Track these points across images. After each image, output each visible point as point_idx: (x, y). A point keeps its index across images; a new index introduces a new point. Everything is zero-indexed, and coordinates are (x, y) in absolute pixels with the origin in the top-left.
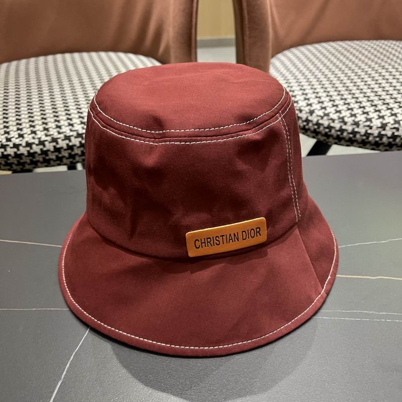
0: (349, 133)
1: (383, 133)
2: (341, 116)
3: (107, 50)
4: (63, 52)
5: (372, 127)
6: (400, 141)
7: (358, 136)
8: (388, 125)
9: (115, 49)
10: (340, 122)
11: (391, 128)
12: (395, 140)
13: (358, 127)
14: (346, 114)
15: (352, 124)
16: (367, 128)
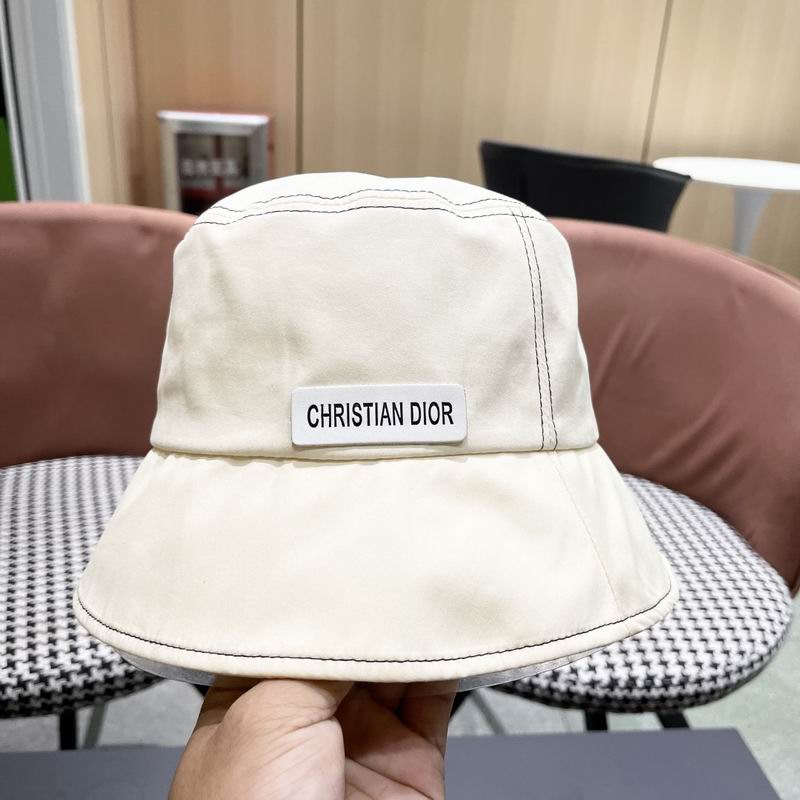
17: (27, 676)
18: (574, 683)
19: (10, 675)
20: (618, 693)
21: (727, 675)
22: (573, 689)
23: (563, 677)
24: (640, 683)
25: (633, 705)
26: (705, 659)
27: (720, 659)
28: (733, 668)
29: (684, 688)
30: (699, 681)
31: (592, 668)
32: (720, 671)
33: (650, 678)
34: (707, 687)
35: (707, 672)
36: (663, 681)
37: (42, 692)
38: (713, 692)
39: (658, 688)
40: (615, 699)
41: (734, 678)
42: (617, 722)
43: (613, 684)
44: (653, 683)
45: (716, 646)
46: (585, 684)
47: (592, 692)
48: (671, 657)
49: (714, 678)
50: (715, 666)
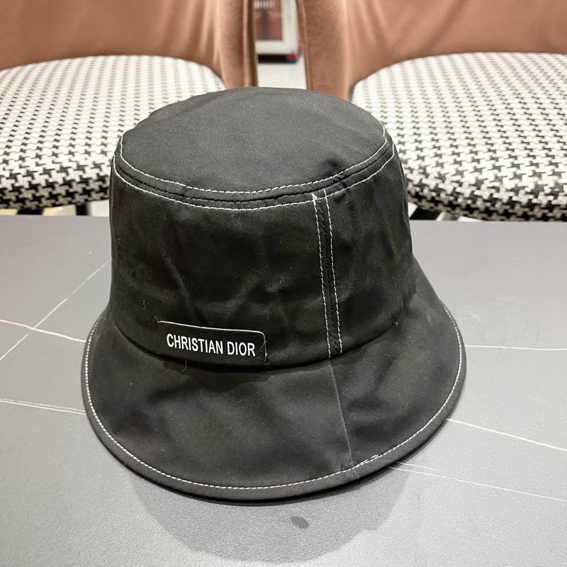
0: (431, 190)
1: (477, 193)
2: (423, 164)
3: (152, 53)
4: (96, 54)
5: (462, 183)
6: (501, 207)
7: (443, 195)
8: (485, 182)
9: (163, 53)
10: (420, 173)
11: (489, 188)
12: (493, 205)
13: (443, 182)
14: (430, 162)
15: (436, 178)
16: (456, 185)
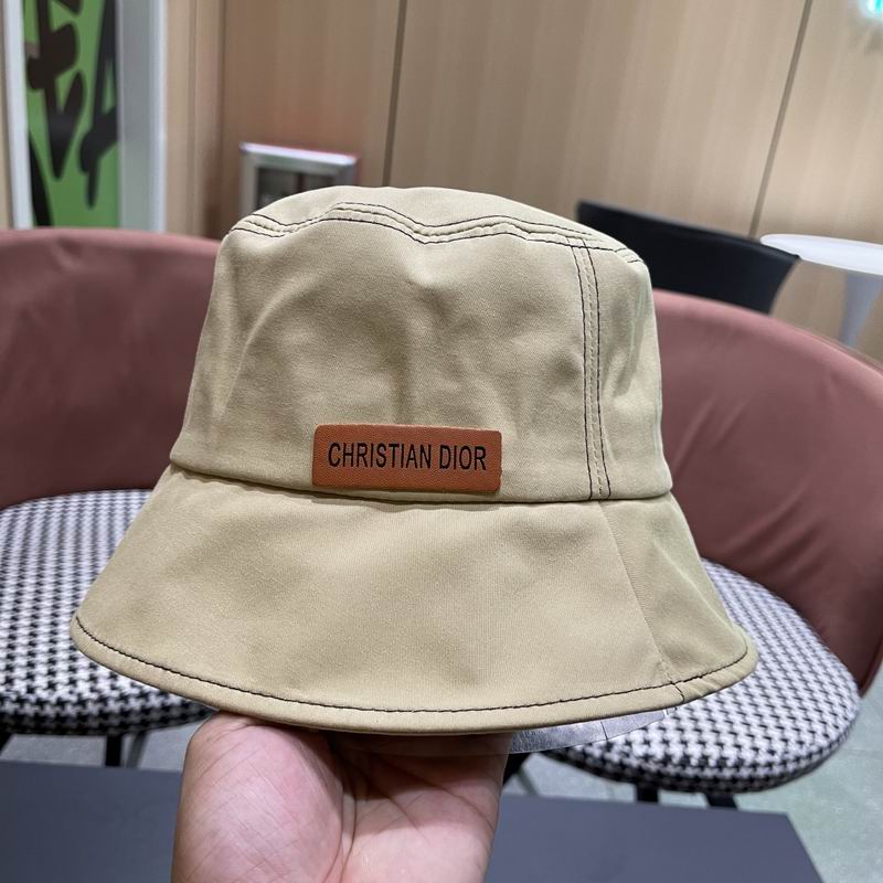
17: (87, 694)
18: (627, 755)
19: (71, 692)
20: (671, 770)
21: (784, 763)
22: (627, 761)
23: (616, 748)
24: (694, 762)
25: (686, 783)
26: (762, 744)
27: (778, 746)
28: (791, 757)
29: (738, 771)
30: (754, 766)
31: (647, 742)
32: (777, 758)
33: (705, 758)
34: (761, 772)
35: (763, 758)
36: (718, 762)
37: (101, 711)
38: (767, 778)
39: (712, 768)
40: (668, 775)
41: (791, 767)
42: (667, 798)
43: (667, 759)
44: (707, 763)
45: (775, 734)
46: (638, 758)
47: (646, 766)
48: (727, 739)
49: (770, 765)
50: (772, 752)
